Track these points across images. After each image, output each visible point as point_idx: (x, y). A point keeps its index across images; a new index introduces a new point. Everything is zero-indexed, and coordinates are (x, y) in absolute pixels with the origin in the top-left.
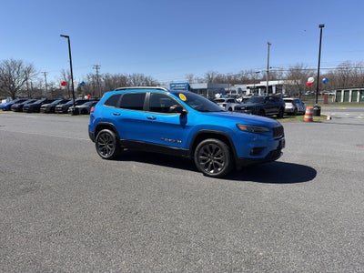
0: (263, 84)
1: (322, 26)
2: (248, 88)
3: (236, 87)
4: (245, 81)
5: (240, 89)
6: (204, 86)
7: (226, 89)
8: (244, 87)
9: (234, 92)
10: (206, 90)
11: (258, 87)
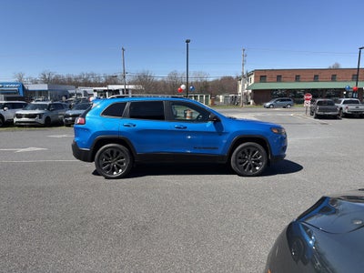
0: (111, 87)
1: (188, 42)
2: (95, 91)
3: (81, 90)
4: (87, 84)
5: (85, 92)
6: (45, 87)
7: (70, 92)
8: (90, 90)
9: (80, 94)
10: (47, 91)
11: (105, 91)
